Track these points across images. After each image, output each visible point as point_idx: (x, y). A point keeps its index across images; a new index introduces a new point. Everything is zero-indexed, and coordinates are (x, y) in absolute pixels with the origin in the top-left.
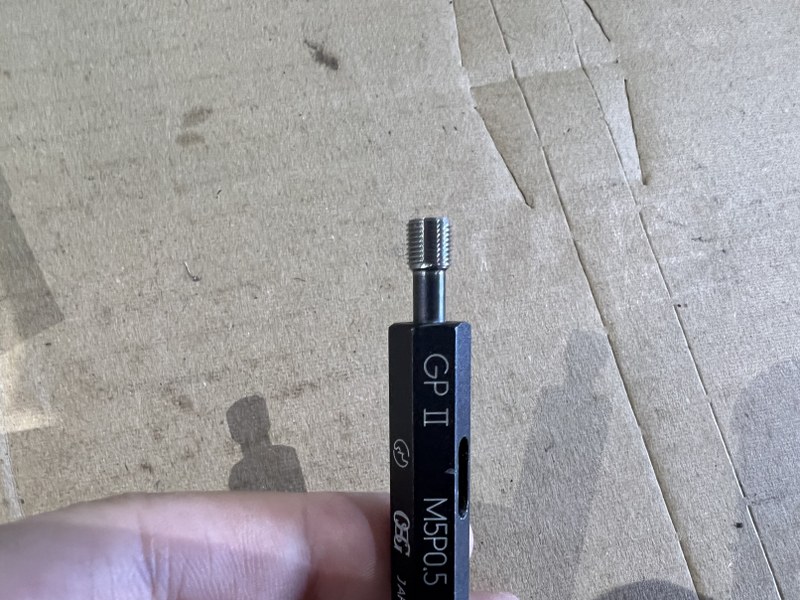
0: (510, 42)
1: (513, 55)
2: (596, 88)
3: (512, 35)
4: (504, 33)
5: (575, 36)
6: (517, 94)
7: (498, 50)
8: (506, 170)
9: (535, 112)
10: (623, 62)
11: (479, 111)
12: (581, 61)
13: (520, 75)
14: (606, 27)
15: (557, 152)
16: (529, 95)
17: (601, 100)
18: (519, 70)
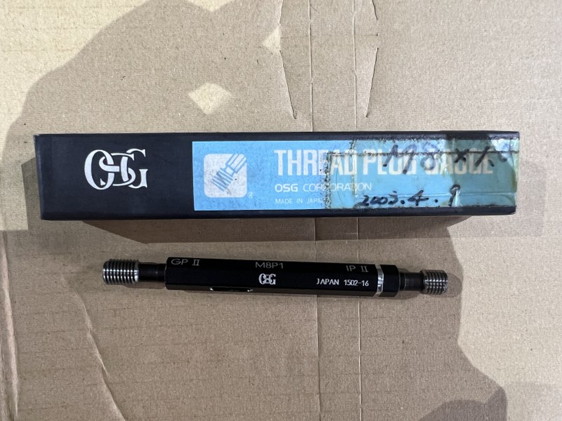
0: (313, 12)
1: (312, 21)
2: (357, 51)
3: (315, 7)
4: (311, 5)
5: (356, 12)
6: (307, 47)
7: (304, 16)
8: (287, 94)
9: (314, 60)
10: (380, 36)
11: (282, 54)
12: (355, 31)
13: (314, 34)
14: (378, 10)
15: (319, 89)
16: (313, 49)
17: (358, 59)
18: (313, 30)
